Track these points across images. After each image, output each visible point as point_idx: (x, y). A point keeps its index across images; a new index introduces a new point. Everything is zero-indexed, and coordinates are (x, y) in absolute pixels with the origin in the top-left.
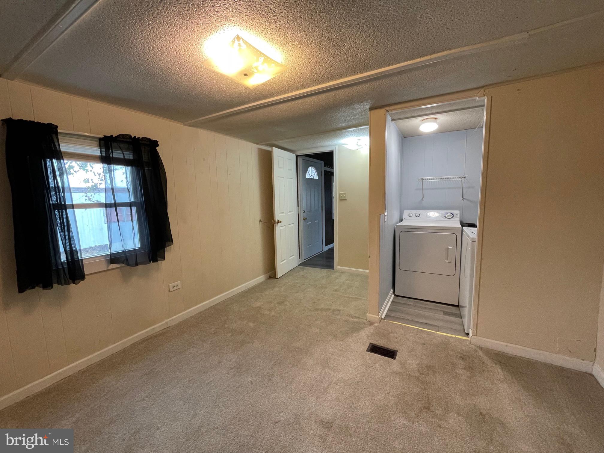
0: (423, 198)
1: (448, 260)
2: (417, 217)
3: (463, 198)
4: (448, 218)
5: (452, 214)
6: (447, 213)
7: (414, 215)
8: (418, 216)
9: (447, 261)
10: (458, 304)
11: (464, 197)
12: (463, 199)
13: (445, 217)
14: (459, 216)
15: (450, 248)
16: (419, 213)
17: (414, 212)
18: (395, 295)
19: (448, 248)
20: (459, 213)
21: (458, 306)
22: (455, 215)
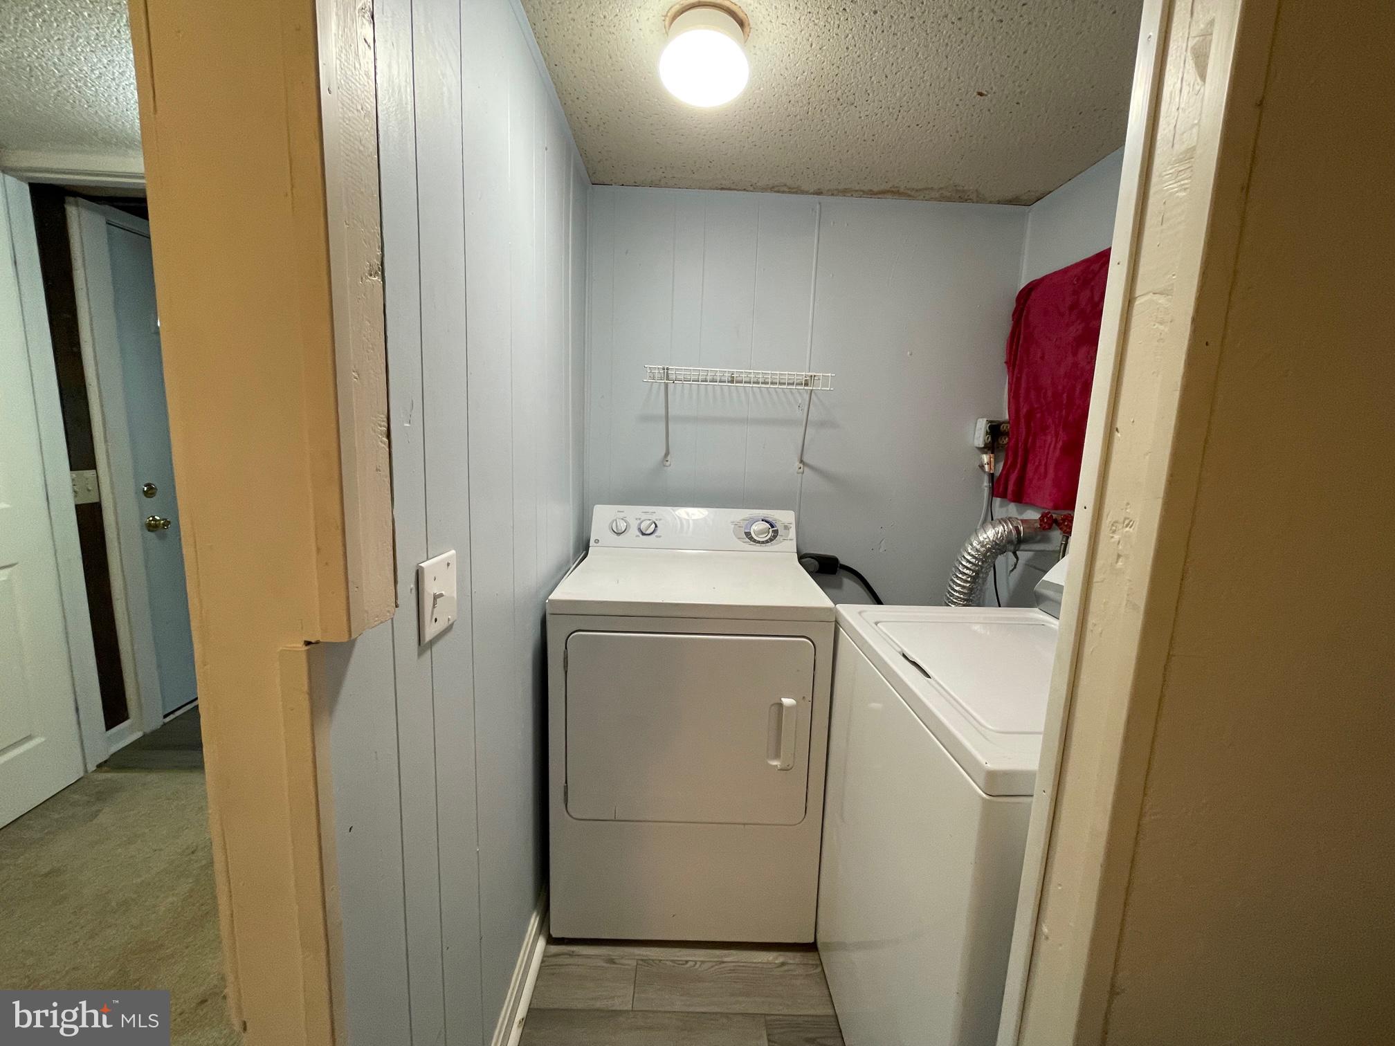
0: (667, 454)
1: (777, 756)
2: (643, 534)
3: (801, 461)
4: (759, 542)
5: (772, 527)
6: (753, 521)
7: (634, 525)
8: (648, 532)
9: (775, 763)
10: (812, 940)
11: (805, 459)
12: (802, 466)
13: (748, 534)
14: (792, 533)
15: (790, 708)
16: (654, 518)
17: (635, 514)
18: (551, 941)
19: (781, 705)
20: (793, 521)
21: (811, 947)
22: (779, 527)
